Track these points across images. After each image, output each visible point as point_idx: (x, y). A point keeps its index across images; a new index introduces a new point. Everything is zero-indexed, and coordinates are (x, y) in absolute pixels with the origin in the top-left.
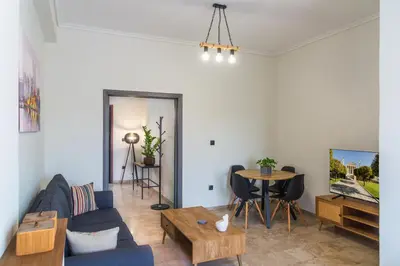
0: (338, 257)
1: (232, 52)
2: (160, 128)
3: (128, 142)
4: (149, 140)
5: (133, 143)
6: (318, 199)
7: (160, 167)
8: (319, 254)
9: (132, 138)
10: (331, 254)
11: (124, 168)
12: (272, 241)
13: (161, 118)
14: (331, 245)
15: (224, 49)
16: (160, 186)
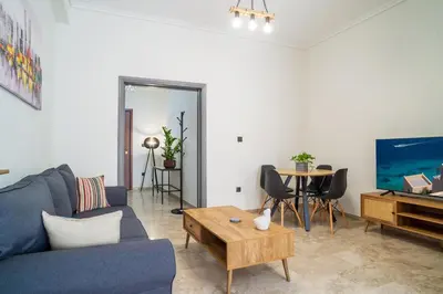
0: (400, 261)
1: (268, 19)
2: (182, 125)
3: (148, 147)
4: (169, 141)
5: (153, 148)
6: (364, 197)
7: (181, 170)
8: (376, 257)
9: (152, 143)
10: (389, 257)
11: (143, 174)
12: (315, 245)
13: (182, 114)
14: (385, 247)
15: (258, 15)
16: (181, 191)
